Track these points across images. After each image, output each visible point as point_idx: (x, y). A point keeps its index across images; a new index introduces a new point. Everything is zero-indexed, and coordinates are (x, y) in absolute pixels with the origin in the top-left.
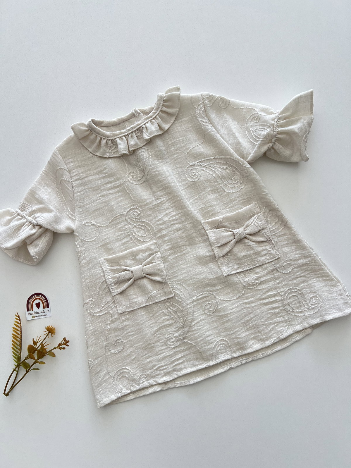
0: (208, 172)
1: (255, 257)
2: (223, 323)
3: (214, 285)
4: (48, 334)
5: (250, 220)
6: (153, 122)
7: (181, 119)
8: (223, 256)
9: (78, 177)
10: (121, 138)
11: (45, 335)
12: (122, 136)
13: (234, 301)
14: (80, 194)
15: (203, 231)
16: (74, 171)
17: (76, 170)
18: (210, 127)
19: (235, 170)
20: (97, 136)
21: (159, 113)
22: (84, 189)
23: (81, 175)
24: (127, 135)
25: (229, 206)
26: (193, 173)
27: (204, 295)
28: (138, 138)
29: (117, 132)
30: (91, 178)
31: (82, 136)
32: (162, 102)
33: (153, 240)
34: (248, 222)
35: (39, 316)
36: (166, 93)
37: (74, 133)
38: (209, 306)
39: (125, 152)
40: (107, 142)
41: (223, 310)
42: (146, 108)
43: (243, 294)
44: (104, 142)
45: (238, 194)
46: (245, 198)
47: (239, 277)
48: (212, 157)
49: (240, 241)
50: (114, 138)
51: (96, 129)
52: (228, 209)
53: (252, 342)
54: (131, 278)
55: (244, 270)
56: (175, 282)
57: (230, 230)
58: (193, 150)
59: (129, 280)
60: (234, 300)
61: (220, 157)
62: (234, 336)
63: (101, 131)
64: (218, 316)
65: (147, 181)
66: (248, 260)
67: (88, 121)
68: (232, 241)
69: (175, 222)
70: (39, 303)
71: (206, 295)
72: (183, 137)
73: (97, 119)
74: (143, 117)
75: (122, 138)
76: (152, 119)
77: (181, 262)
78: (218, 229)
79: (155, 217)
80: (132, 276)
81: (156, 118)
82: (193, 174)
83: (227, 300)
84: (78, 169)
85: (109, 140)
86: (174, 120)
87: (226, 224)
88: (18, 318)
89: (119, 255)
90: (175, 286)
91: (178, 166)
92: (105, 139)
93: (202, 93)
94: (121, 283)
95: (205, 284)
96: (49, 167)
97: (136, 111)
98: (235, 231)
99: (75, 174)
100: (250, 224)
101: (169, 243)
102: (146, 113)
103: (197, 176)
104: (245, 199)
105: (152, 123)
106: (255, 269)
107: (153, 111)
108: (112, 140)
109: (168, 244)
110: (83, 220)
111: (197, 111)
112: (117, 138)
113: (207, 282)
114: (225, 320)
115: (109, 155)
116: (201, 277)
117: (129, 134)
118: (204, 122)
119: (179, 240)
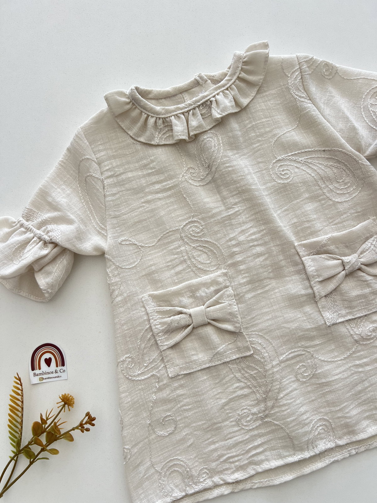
0: (305, 171)
1: (373, 297)
2: (324, 395)
3: (312, 338)
4: (64, 406)
5: (367, 243)
6: (227, 94)
7: (265, 91)
8: (325, 296)
9: (112, 173)
10: (177, 116)
11: (58, 408)
12: (180, 114)
13: (339, 362)
14: (114, 198)
15: (297, 258)
16: (106, 163)
17: (108, 162)
18: (309, 105)
19: (344, 168)
20: (142, 112)
21: (235, 82)
22: (120, 192)
23: (117, 169)
24: (186, 112)
25: (335, 222)
26: (283, 171)
27: (296, 353)
28: (203, 117)
29: (172, 107)
30: (130, 175)
31: (120, 111)
32: (240, 65)
33: (221, 269)
34: (364, 246)
35: (50, 378)
36: (247, 51)
37: (109, 105)
38: (303, 369)
39: (184, 137)
40: (156, 122)
41: (325, 375)
42: (216, 73)
43: (354, 353)
44: (151, 121)
45: (350, 204)
46: (359, 210)
47: (348, 327)
48: (311, 148)
49: (351, 274)
50: (166, 116)
51: (142, 101)
52: (334, 226)
53: (365, 423)
54: (189, 325)
55: (356, 316)
56: (254, 333)
57: (337, 258)
58: (282, 137)
59: (185, 327)
60: (340, 360)
61: (323, 149)
62: (340, 415)
63: (149, 105)
64: (317, 384)
65: (214, 180)
66: (362, 302)
67: (130, 89)
68: (340, 273)
69: (256, 243)
70: (50, 359)
71: (299, 353)
72: (268, 118)
73: (143, 87)
74: (210, 87)
75: (179, 117)
76: (224, 90)
77: (263, 304)
78: (320, 256)
79: (225, 235)
80: (191, 322)
81: (230, 89)
82: (283, 173)
83: (329, 360)
84: (112, 161)
85: (160, 118)
86: (256, 92)
87: (332, 248)
88: (19, 382)
89: (171, 290)
90: (254, 339)
91: (260, 160)
92: (153, 117)
93: (298, 54)
94: (172, 332)
95: (299, 337)
96: (69, 157)
97: (201, 77)
98: (346, 259)
99: (107, 168)
100: (367, 250)
101: (247, 275)
102: (215, 81)
103: (288, 176)
104: (359, 212)
105: (225, 96)
106: (371, 316)
107: (227, 78)
108: (164, 119)
109: (244, 275)
110: (119, 237)
111: (291, 81)
112: (171, 116)
113: (302, 333)
114: (327, 390)
115: (158, 142)
116: (293, 326)
117: (190, 110)
118: (300, 97)
119: (261, 270)
